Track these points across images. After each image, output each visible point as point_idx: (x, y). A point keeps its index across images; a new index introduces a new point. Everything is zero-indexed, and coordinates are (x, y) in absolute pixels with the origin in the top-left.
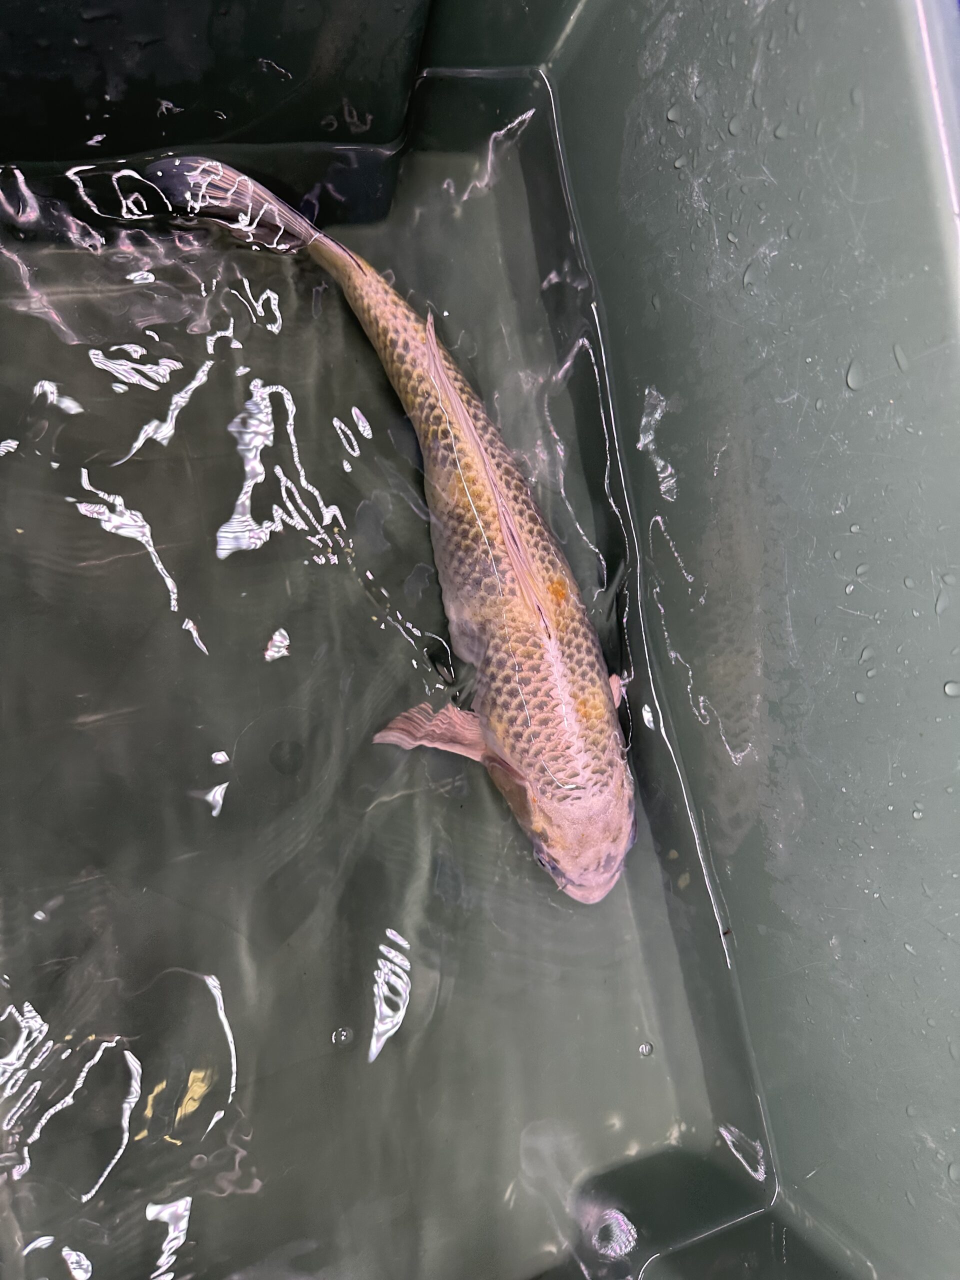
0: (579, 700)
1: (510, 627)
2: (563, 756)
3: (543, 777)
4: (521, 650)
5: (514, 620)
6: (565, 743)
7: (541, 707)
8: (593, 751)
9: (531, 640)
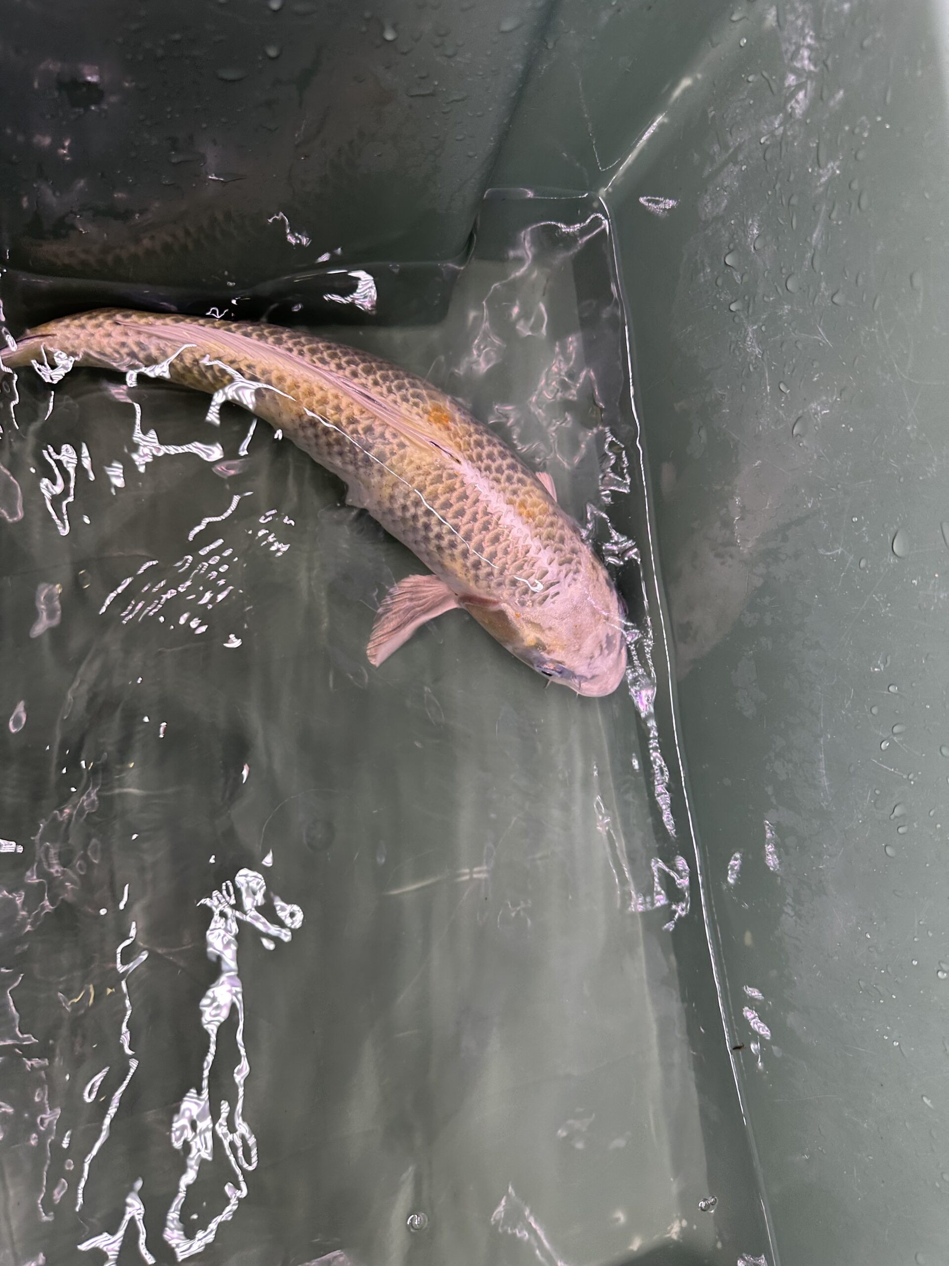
0: (517, 504)
1: (419, 475)
2: (526, 561)
3: (516, 589)
4: (440, 488)
5: (419, 468)
6: (522, 549)
7: (485, 528)
8: (552, 545)
9: (444, 475)
